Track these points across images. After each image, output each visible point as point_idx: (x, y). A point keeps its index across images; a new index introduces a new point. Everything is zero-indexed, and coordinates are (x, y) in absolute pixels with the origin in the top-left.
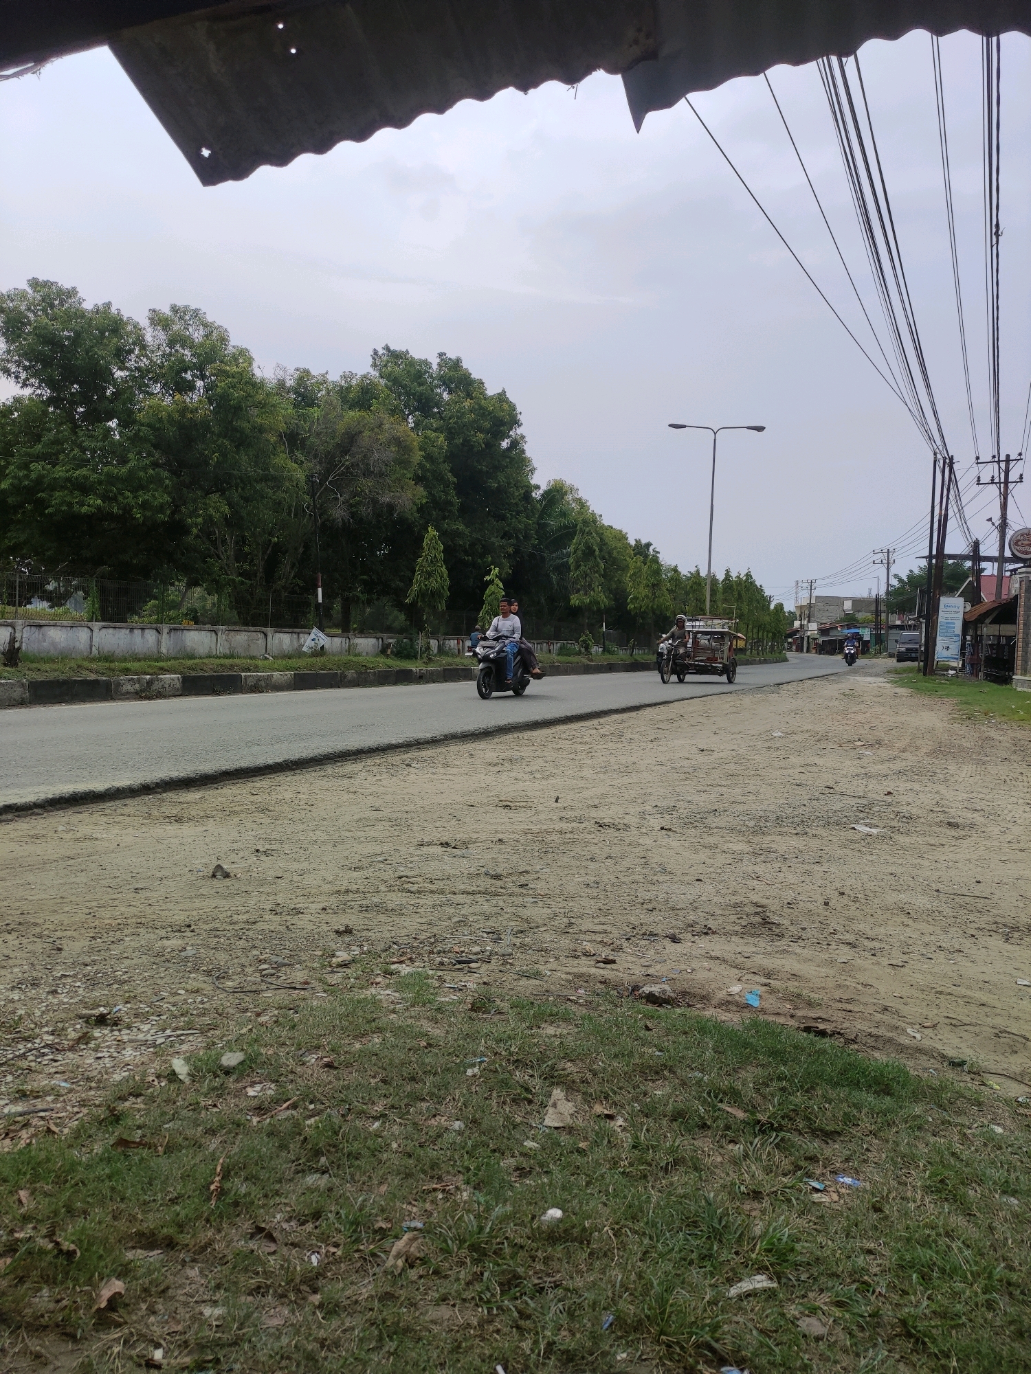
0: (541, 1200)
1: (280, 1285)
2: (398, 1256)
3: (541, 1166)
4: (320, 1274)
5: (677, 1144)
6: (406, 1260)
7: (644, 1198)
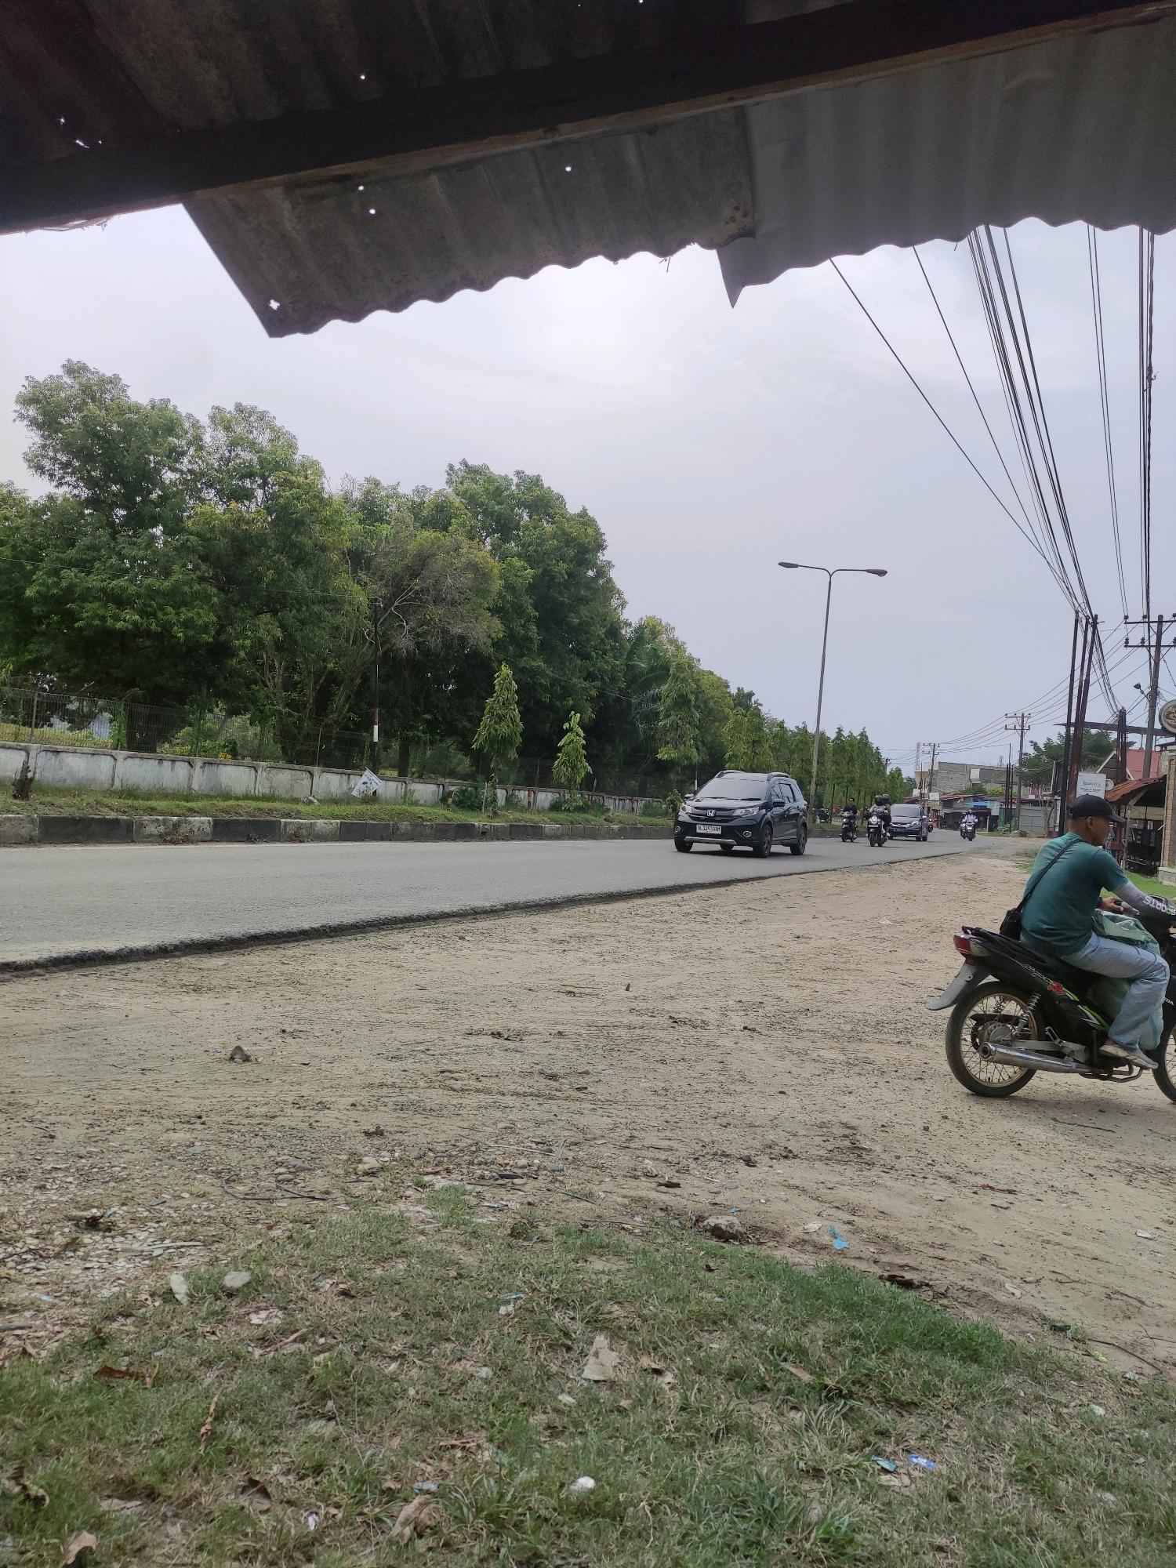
0: (573, 1464)
1: (270, 1550)
2: (406, 1523)
3: (576, 1424)
4: (316, 1539)
5: (731, 1408)
6: (415, 1528)
7: (689, 1469)
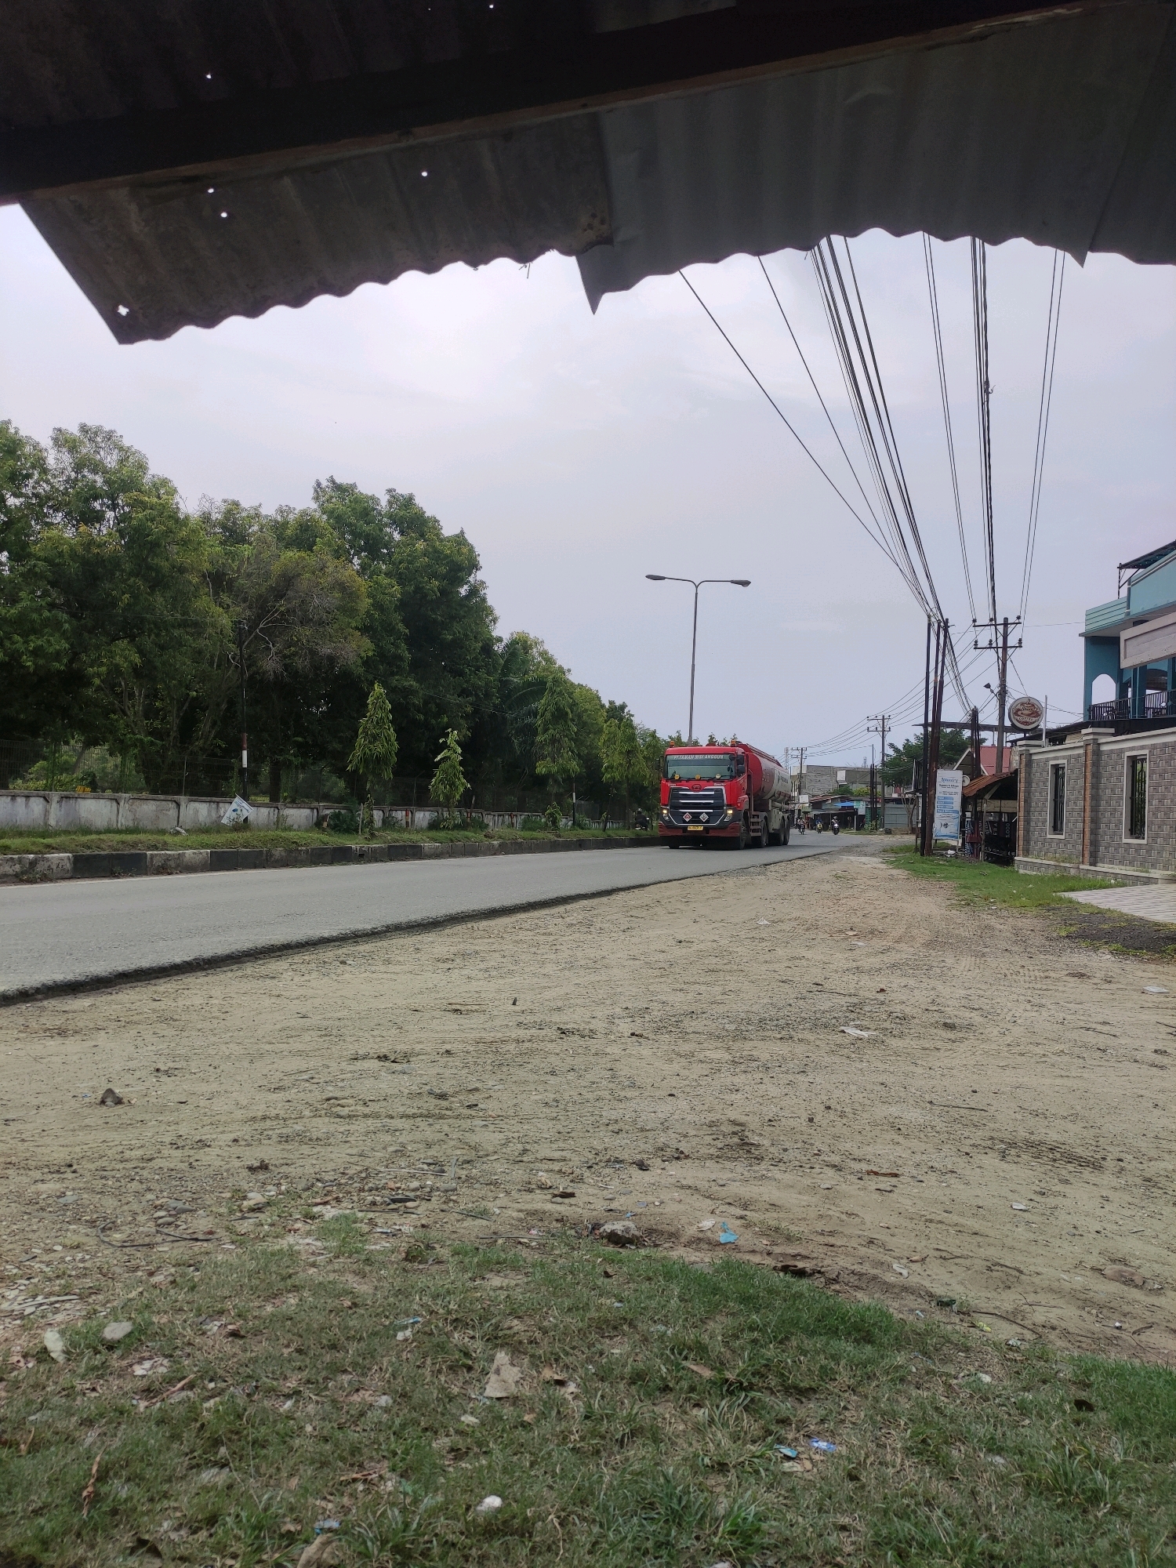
0: (478, 1486)
3: (480, 1444)
5: (634, 1412)
7: (596, 1477)
